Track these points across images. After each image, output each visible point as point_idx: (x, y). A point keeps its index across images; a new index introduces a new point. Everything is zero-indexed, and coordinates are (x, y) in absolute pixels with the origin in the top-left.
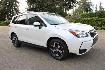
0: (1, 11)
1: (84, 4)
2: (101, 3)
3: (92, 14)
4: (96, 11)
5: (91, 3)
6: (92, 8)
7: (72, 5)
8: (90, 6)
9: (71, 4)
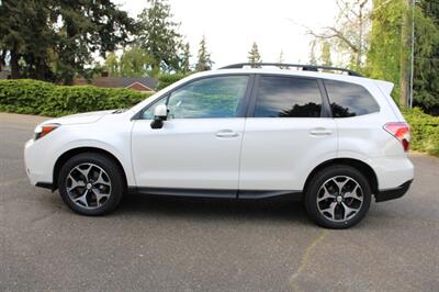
2: (203, 42)
5: (178, 36)
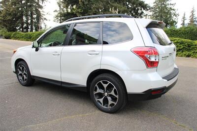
0: (12, 14)
1: (161, 11)
2: (193, 11)
3: (174, 31)
4: (183, 24)
5: (174, 10)
6: (175, 20)
7: (140, 12)
8: (172, 16)
9: (138, 9)
